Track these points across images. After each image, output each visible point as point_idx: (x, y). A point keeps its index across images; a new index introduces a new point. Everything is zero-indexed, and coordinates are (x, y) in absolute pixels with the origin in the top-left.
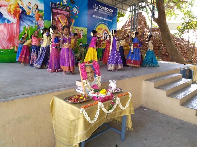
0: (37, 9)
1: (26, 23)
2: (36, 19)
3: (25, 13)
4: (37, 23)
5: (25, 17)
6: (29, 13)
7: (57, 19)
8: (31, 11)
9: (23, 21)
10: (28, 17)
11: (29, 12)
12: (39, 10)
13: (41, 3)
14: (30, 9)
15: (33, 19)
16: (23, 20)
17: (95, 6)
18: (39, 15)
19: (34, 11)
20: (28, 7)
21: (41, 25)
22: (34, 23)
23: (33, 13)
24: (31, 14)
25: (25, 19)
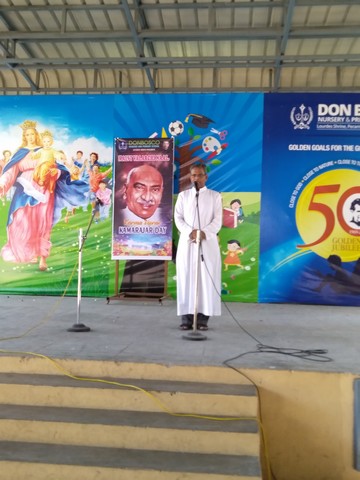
0: (96, 162)
1: (68, 201)
2: (91, 187)
3: (67, 177)
4: (93, 196)
5: (66, 186)
6: (75, 177)
7: (128, 181)
8: (81, 169)
10: (73, 187)
11: (77, 174)
12: (100, 165)
14: (80, 166)
15: (85, 188)
16: (63, 194)
17: (298, 111)
18: (101, 177)
19: (88, 168)
20: (76, 163)
22: (86, 199)
23: (86, 173)
24: (80, 179)
25: (66, 191)
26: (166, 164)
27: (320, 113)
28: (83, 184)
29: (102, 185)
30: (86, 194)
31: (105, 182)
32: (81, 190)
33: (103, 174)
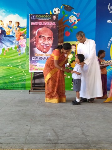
0: (18, 26)
1: (5, 45)
2: (16, 38)
3: (4, 33)
5: (4, 37)
6: (8, 33)
7: (36, 35)
8: (11, 30)
9: (2, 43)
10: (8, 38)
12: (20, 28)
14: (11, 28)
15: (13, 39)
16: (2, 41)
17: (111, 5)
19: (15, 29)
20: (8, 27)
21: (22, 45)
22: (14, 44)
23: (14, 32)
24: (11, 34)
25: (4, 40)
26: (55, 27)
28: (12, 37)
29: (22, 37)
30: (14, 41)
31: (23, 36)
32: (11, 39)
33: (22, 32)
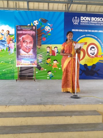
2: (7, 42)
4: (8, 45)
7: (21, 40)
8: (3, 36)
10: (1, 42)
11: (2, 38)
12: (10, 35)
13: (12, 28)
15: (5, 43)
17: (75, 18)
18: (10, 39)
19: (6, 36)
20: (1, 34)
21: (11, 47)
26: (34, 35)
27: (81, 20)
28: (4, 41)
29: (11, 42)
30: (5, 45)
31: (12, 40)
32: (3, 43)
33: (11, 38)
